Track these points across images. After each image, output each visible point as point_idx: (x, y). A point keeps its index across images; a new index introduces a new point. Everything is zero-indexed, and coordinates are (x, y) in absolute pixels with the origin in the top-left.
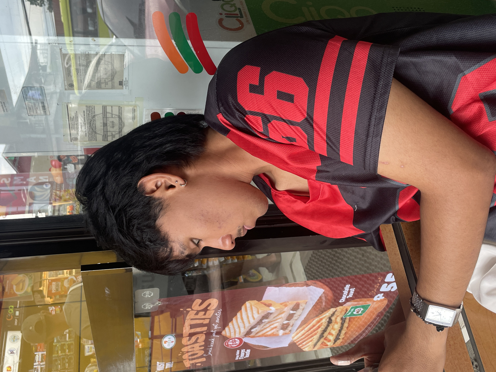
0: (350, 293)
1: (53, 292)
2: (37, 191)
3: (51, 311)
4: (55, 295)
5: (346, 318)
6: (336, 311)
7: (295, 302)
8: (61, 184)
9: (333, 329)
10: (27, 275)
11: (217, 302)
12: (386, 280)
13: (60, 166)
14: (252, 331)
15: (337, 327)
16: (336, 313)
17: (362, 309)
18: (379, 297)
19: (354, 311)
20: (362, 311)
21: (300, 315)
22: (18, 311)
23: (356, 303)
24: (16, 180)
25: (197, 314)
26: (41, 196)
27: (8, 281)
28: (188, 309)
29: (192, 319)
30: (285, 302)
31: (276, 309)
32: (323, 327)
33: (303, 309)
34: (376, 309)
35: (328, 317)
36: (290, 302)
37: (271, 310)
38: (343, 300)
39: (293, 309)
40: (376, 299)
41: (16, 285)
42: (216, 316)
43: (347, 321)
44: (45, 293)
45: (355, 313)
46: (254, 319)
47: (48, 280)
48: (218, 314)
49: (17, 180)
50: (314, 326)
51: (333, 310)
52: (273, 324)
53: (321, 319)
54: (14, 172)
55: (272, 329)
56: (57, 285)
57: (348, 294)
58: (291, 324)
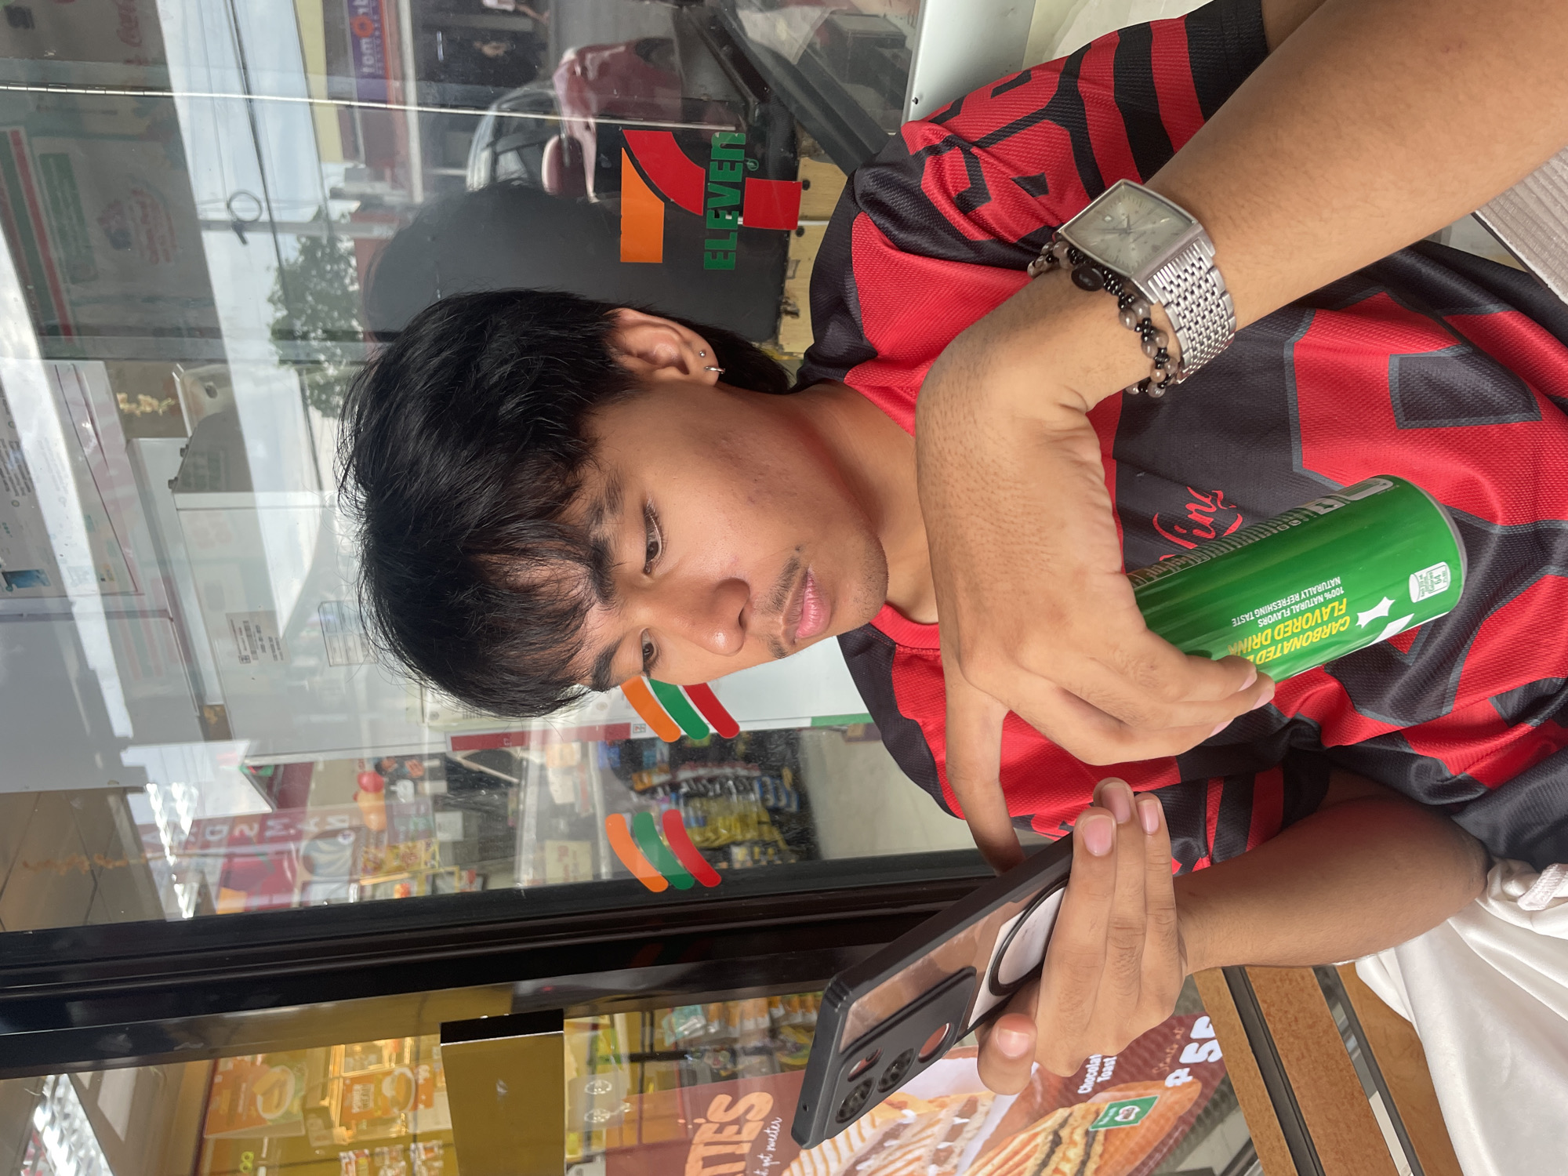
0: (1104, 1069)
1: (356, 1110)
2: (322, 852)
3: (346, 1164)
4: (358, 1117)
5: (1096, 1132)
6: (1070, 1115)
7: (965, 1097)
8: (380, 832)
9: (1065, 1158)
10: (291, 1068)
11: (768, 1102)
12: (1194, 1035)
13: (377, 788)
14: (859, 1168)
15: (1075, 1153)
16: (1071, 1120)
17: (1137, 1109)
18: (1178, 1078)
19: (1117, 1114)
20: (1136, 1114)
21: (979, 1128)
22: (263, 1165)
23: (1118, 1094)
24: (272, 828)
25: (719, 1131)
26: (330, 864)
27: (244, 1086)
28: (697, 1121)
29: (708, 1144)
30: (941, 1097)
31: (918, 1115)
32: (1039, 1156)
33: (987, 1113)
34: (1170, 1108)
35: (1050, 1130)
36: (953, 1097)
37: (904, 1116)
38: (1087, 1087)
39: (961, 1114)
40: (1170, 1081)
41: (264, 1094)
42: (767, 1136)
43: (1100, 1138)
44: (335, 1115)
45: (1119, 1118)
46: (863, 1139)
47: (341, 1080)
48: (771, 1129)
49: (275, 828)
50: (1016, 1153)
51: (1061, 1113)
52: (910, 1151)
53: (1036, 1135)
54: (266, 808)
55: (910, 1163)
56: (365, 1093)
57: (1100, 1073)
58: (957, 1151)
